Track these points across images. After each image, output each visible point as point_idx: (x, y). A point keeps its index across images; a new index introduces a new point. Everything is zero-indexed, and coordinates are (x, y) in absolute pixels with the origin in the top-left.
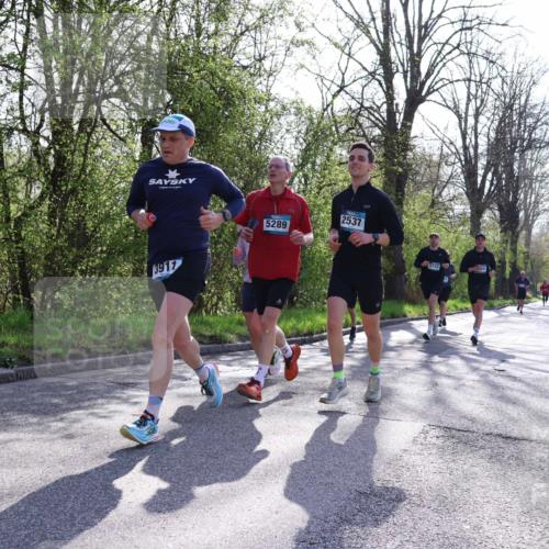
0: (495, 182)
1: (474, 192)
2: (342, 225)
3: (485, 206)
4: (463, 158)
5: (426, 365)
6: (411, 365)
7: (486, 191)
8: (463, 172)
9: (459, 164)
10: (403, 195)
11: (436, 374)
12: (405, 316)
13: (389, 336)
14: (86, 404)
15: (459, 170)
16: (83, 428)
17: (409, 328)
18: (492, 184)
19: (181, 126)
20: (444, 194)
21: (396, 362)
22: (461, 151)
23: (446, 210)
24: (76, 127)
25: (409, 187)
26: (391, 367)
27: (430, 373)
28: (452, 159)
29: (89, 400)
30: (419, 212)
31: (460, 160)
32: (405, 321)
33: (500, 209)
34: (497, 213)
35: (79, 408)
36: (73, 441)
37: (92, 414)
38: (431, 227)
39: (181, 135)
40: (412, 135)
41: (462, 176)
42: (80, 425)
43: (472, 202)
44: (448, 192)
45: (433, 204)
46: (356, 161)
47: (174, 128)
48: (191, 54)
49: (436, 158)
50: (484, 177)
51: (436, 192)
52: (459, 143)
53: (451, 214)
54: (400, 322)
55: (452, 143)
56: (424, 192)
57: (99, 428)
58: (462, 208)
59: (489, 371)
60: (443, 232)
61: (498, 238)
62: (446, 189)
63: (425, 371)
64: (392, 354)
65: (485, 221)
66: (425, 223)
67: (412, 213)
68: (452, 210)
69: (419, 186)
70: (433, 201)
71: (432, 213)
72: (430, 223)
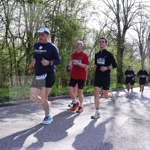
0: (148, 51)
2: (98, 62)
3: (146, 57)
4: (139, 44)
5: (129, 101)
6: (125, 101)
7: (146, 53)
8: (139, 48)
9: (138, 46)
10: (123, 54)
11: (132, 104)
12: (123, 88)
13: (119, 93)
14: (36, 111)
15: (138, 47)
16: (35, 118)
17: (124, 91)
19: (45, 31)
20: (134, 54)
21: (121, 100)
22: (139, 42)
23: (134, 58)
24: (34, 36)
25: (124, 52)
26: (119, 102)
27: (130, 103)
28: (136, 44)
29: (37, 110)
30: (127, 59)
31: (139, 45)
32: (123, 89)
34: (149, 59)
35: (34, 112)
36: (33, 121)
37: (38, 114)
38: (131, 63)
39: (45, 34)
40: (125, 38)
41: (139, 49)
42: (34, 117)
43: (142, 56)
44: (135, 53)
45: (131, 57)
46: (101, 43)
47: (43, 32)
48: (65, 16)
49: (132, 44)
50: (145, 49)
51: (132, 53)
52: (138, 40)
53: (136, 60)
54: (122, 89)
55: (136, 40)
56: (128, 54)
57: (39, 118)
58: (139, 58)
59: (147, 103)
60: (134, 65)
61: (149, 66)
62: (134, 53)
63: (128, 103)
64: (119, 98)
65: (145, 61)
66: (129, 62)
67: (125, 59)
68: (136, 58)
69: (127, 52)
70: (131, 56)
71: (131, 59)
72: (130, 62)
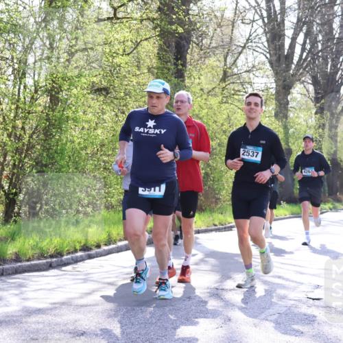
0: (308, 47)
1: (280, 60)
2: (242, 156)
3: (295, 78)
4: (265, 14)
7: (296, 59)
8: (265, 33)
10: (184, 65)
15: (261, 31)
18: (303, 49)
19: (164, 89)
20: (239, 63)
23: (242, 84)
25: (193, 54)
27: (222, 304)
30: (207, 87)
31: (262, 17)
33: (315, 82)
34: (311, 88)
38: (224, 106)
39: (164, 95)
41: (264, 39)
43: (276, 74)
45: (225, 77)
46: (252, 106)
50: (294, 39)
51: (230, 60)
56: (212, 61)
59: (300, 301)
61: (313, 121)
62: (242, 57)
65: (294, 99)
66: (214, 101)
67: (197, 89)
68: (250, 83)
69: (206, 53)
70: (225, 73)
71: (223, 89)
72: (221, 102)
